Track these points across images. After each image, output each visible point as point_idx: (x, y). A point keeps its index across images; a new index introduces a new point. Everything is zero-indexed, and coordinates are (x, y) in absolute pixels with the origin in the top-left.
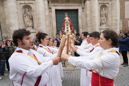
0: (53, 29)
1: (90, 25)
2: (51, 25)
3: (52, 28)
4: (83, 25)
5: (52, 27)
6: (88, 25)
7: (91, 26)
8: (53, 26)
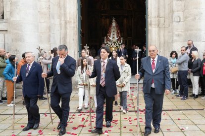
0: (66, 23)
1: (181, 14)
2: (62, 11)
3: (63, 22)
4: (161, 15)
5: (63, 18)
6: (176, 14)
7: (186, 18)
8: (65, 15)
